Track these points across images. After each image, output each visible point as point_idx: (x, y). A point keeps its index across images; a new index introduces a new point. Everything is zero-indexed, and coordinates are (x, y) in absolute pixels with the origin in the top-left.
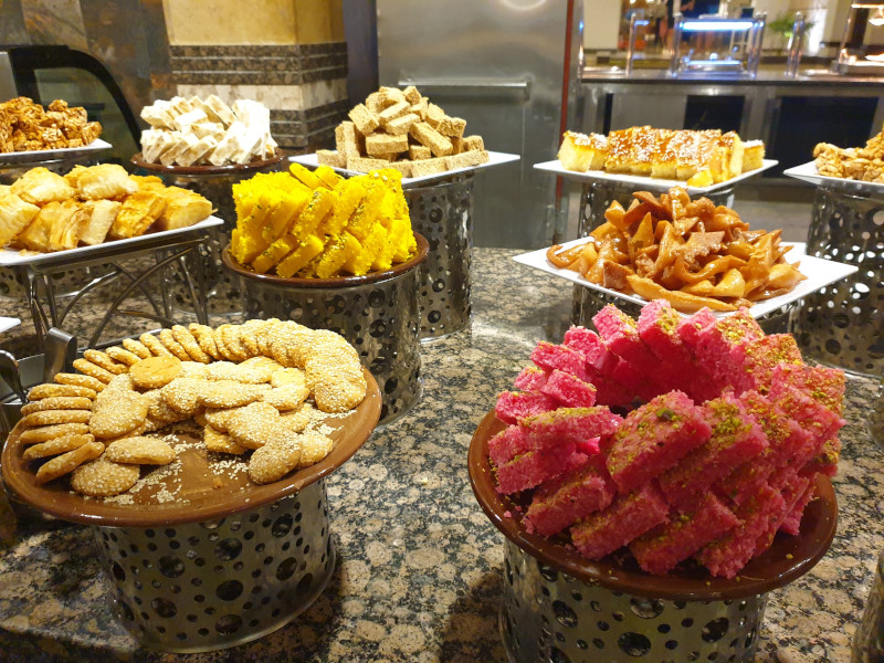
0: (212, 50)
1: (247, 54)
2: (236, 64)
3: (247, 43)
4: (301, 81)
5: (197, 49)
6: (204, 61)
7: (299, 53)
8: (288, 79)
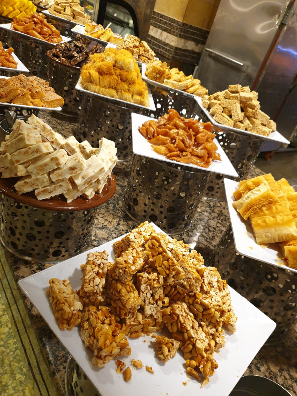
0: (162, 16)
1: (169, 21)
2: (166, 23)
3: (171, 17)
4: (178, 36)
5: (159, 14)
6: (159, 19)
7: (181, 25)
8: (175, 34)
